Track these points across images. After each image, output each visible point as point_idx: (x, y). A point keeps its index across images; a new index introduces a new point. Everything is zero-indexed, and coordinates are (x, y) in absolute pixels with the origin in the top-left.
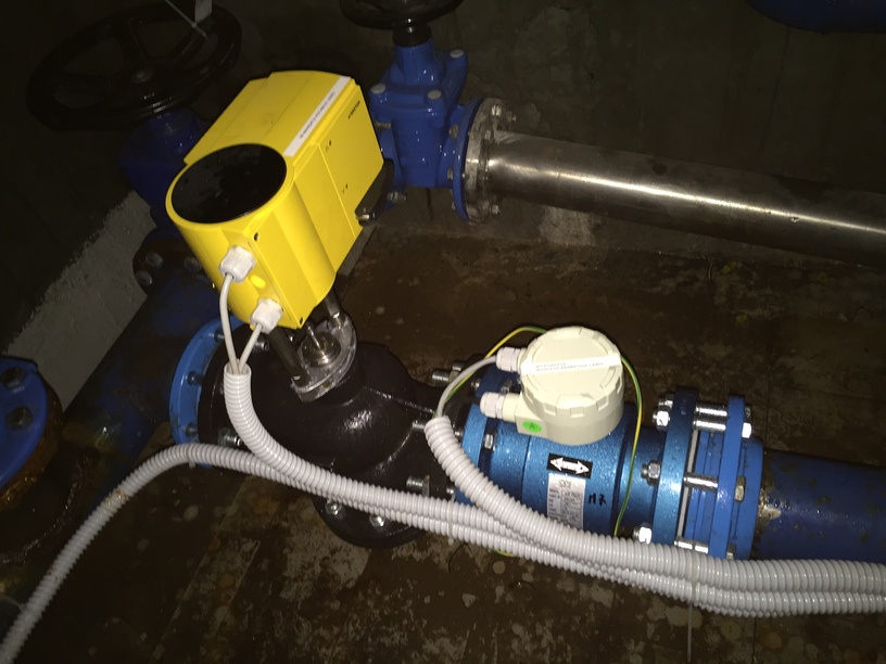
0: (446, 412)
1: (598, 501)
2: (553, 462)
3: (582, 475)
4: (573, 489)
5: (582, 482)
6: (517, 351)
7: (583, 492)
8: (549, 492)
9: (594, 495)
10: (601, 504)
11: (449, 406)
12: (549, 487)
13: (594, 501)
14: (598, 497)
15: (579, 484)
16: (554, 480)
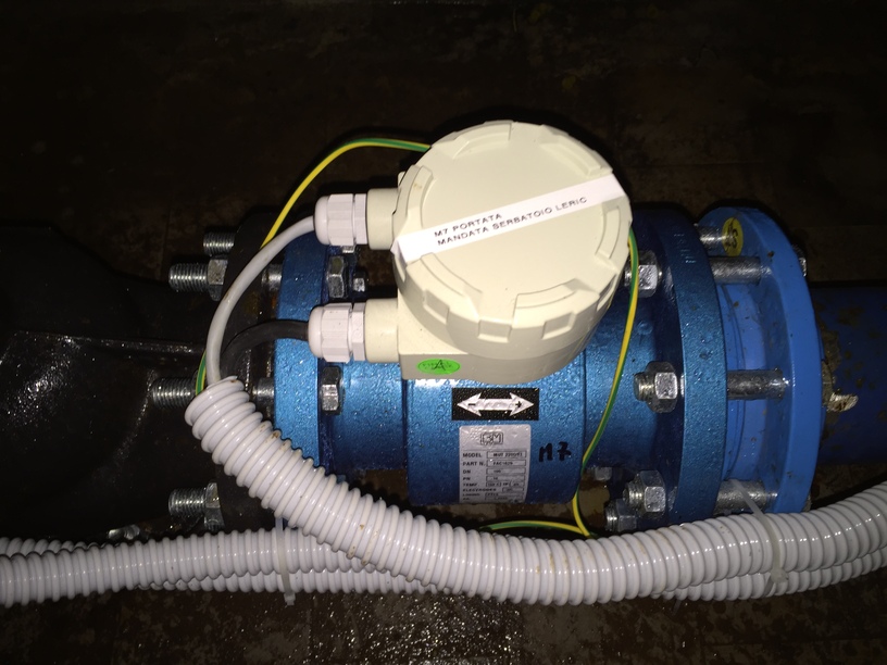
0: (228, 367)
1: (556, 456)
2: (464, 405)
3: (522, 417)
4: (507, 445)
5: (524, 429)
6: (361, 198)
7: (527, 446)
8: (462, 460)
9: (550, 446)
10: (562, 458)
11: (232, 352)
12: (462, 450)
13: (550, 458)
14: (556, 447)
15: (519, 435)
16: (470, 434)
